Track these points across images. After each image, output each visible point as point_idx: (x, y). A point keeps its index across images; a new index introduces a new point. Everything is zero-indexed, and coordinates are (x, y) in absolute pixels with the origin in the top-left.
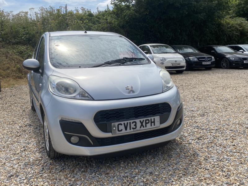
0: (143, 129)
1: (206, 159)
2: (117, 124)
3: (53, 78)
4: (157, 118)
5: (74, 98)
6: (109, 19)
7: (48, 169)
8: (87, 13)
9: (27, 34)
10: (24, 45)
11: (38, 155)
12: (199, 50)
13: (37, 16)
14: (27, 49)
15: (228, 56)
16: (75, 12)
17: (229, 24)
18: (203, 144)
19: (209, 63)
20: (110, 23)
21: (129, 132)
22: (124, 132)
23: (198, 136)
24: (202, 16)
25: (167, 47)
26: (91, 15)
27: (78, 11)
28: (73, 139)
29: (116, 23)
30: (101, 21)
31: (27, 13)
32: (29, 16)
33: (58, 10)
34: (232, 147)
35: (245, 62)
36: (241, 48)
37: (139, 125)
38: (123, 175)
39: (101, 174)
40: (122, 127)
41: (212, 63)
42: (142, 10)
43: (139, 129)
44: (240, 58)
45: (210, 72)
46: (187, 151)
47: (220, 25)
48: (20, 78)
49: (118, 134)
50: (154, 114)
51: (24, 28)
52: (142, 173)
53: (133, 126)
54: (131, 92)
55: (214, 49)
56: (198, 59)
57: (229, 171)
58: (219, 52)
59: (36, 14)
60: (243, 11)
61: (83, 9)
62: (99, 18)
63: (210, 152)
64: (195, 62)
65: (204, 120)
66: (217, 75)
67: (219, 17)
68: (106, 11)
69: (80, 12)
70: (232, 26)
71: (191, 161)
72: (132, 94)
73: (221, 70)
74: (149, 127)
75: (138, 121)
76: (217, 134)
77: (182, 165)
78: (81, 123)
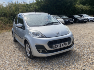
0: (63, 47)
1: (83, 55)
2: (55, 45)
3: (30, 31)
4: (67, 43)
5: (40, 37)
6: (35, 6)
7: (31, 62)
8: (26, 4)
9: (3, 12)
10: (3, 17)
11: (25, 58)
12: (68, 17)
13: (6, 5)
14: (4, 18)
15: (79, 19)
16: (21, 4)
17: (78, 7)
18: (80, 50)
19: (72, 21)
20: (35, 8)
21: (59, 48)
22: (57, 48)
23: (78, 48)
24: (68, 4)
25: (57, 16)
26: (27, 5)
27: (22, 3)
28: (40, 51)
29: (38, 7)
30: (31, 7)
31: (2, 4)
32: (3, 5)
33: (15, 3)
34: (90, 51)
35: (85, 21)
36: (83, 16)
37: (62, 45)
38: (58, 62)
39: (50, 63)
40: (56, 46)
41: (73, 21)
42: (47, 2)
43: (62, 47)
44: (83, 19)
45: (73, 25)
46: (76, 53)
47: (75, 7)
48: (3, 30)
49: (55, 49)
50: (66, 41)
51: (2, 10)
52: (64, 61)
53: (60, 46)
54: (58, 34)
55: (73, 16)
56: (68, 20)
57: (92, 59)
58: (75, 17)
59: (6, 4)
60: (82, 2)
61: (24, 2)
62: (31, 6)
63: (83, 53)
64: (67, 21)
65: (77, 42)
66: (76, 26)
67: (74, 5)
68: (33, 3)
69: (23, 3)
70: (79, 8)
71: (79, 56)
72: (59, 35)
73: (77, 24)
74: (65, 46)
75: (61, 44)
76: (84, 47)
77: (76, 58)
78: (43, 46)
